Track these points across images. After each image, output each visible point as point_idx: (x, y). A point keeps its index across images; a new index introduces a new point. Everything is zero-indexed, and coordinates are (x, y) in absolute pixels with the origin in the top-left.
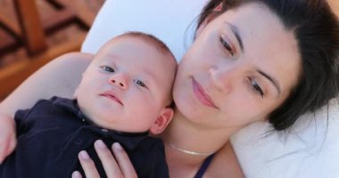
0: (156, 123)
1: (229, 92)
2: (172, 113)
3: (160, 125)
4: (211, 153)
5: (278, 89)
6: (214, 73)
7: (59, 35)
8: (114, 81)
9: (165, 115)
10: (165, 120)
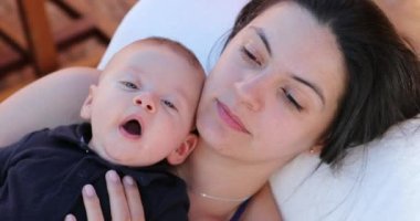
0: (177, 151)
1: (260, 110)
2: (196, 141)
4: (245, 199)
5: (322, 97)
6: (239, 86)
7: (76, 50)
8: (139, 102)
9: (188, 142)
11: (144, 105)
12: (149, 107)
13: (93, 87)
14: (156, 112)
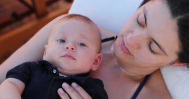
0: (94, 64)
3: (96, 65)
8: (67, 48)
9: (98, 58)
10: (99, 60)
11: (70, 48)
12: (73, 49)
13: (46, 46)
14: (76, 50)
